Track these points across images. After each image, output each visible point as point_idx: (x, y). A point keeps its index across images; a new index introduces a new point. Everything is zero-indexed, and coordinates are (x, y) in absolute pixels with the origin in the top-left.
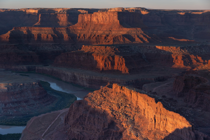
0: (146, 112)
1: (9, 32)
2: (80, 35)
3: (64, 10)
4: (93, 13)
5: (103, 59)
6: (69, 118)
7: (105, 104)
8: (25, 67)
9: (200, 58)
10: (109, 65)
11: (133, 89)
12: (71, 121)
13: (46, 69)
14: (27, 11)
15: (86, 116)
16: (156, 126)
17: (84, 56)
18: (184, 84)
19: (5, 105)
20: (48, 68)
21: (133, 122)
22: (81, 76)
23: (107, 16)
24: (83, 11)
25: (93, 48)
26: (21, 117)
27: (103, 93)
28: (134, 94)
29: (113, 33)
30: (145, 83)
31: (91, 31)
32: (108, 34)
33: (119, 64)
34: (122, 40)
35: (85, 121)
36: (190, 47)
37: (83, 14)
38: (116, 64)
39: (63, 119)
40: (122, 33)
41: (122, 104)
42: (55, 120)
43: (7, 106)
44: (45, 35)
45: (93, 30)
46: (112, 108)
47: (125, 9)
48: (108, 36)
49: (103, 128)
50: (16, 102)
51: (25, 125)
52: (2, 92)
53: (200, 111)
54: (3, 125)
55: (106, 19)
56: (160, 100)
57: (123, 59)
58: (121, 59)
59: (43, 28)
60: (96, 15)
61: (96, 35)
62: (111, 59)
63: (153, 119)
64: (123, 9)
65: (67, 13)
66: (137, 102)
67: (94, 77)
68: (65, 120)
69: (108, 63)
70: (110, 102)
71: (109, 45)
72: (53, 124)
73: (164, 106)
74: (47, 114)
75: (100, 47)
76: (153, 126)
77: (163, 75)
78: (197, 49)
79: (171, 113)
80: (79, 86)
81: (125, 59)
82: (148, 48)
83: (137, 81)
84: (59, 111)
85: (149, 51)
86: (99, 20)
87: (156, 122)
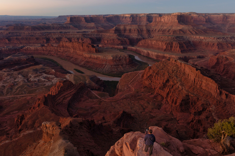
0: (189, 76)
1: (115, 27)
2: (153, 29)
3: (145, 14)
4: (162, 16)
5: (166, 44)
6: (144, 75)
7: (165, 69)
8: (122, 47)
9: (230, 45)
10: (169, 47)
12: (145, 77)
14: (125, 16)
15: (153, 75)
16: (195, 84)
17: (154, 42)
18: (216, 60)
19: (111, 66)
20: (134, 48)
21: (181, 81)
22: (152, 53)
23: (171, 18)
24: (156, 15)
25: (160, 37)
26: (119, 73)
27: (164, 63)
28: (183, 65)
29: (174, 28)
30: (190, 59)
31: (160, 27)
33: (175, 47)
34: (178, 33)
35: (152, 78)
36: (224, 38)
37: (156, 17)
38: (173, 47)
39: (141, 75)
40: (179, 28)
41: (175, 70)
42: (136, 76)
43: (112, 67)
44: (133, 29)
45: (162, 26)
46: (169, 72)
47: (183, 13)
48: (170, 30)
49: (163, 82)
50: (117, 65)
51: (121, 77)
52: (110, 59)
53: (225, 78)
54: (110, 76)
55: (170, 20)
56: (199, 69)
57: (178, 44)
58: (177, 44)
59: (132, 25)
60: (164, 17)
61: (163, 30)
62: (171, 44)
63: (193, 80)
64: (181, 13)
65: (147, 16)
66: (184, 69)
67: (159, 54)
68: (142, 76)
70: (168, 68)
71: (170, 36)
73: (201, 73)
74: (132, 72)
75: (164, 36)
76: (193, 84)
77: (203, 55)
78: (228, 39)
79: (205, 77)
80: (151, 58)
81: (180, 44)
82: (195, 38)
83: (185, 57)
84: (139, 71)
85: (195, 39)
86: (165, 21)
87: (195, 82)
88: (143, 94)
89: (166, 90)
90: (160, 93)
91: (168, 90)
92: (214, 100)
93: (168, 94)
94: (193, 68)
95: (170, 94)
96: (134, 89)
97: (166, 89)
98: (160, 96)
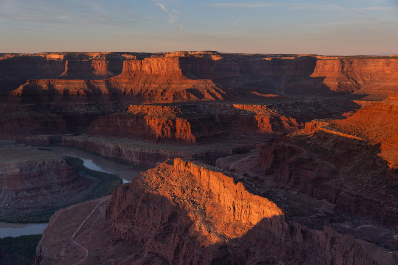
0: (221, 197)
1: (21, 87)
2: (125, 90)
3: (101, 55)
4: (143, 59)
5: (159, 125)
6: (111, 209)
7: (164, 187)
8: (46, 137)
9: (293, 121)
10: (167, 132)
11: (203, 166)
12: (115, 214)
13: (78, 140)
14: (48, 57)
15: (136, 206)
16: (236, 216)
17: (132, 121)
18: (273, 156)
19: (17, 193)
20: (79, 139)
21: (203, 212)
22: (129, 149)
23: (164, 63)
24: (130, 56)
25: (144, 109)
26: (41, 210)
27: (160, 172)
28: (204, 173)
29: (173, 86)
30: (219, 157)
31: (142, 84)
32: (165, 89)
33: (183, 131)
34: (185, 97)
35: (135, 212)
36: (280, 106)
37: (130, 60)
38: (178, 131)
39: (103, 211)
40: (185, 86)
41: (187, 186)
42: (91, 214)
43: (19, 195)
44: (74, 90)
45: (145, 83)
46: (174, 194)
47: (190, 53)
48: (165, 91)
49: (161, 222)
51: (47, 222)
52: (11, 174)
53: (296, 193)
54: (13, 223)
55: (163, 68)
56: (241, 180)
57: (188, 123)
58: (184, 123)
59: (71, 81)
60: (148, 62)
61: (149, 91)
62: (171, 123)
63: (231, 207)
64: (186, 53)
65: (107, 59)
66: (209, 183)
67: (147, 149)
68: (107, 213)
69: (167, 130)
70: (171, 185)
71: (167, 104)
72: (89, 219)
73: (247, 188)
74: (80, 204)
75: (154, 106)
76: (232, 217)
77: (243, 145)
78: (289, 107)
79: (256, 197)
80: (126, 163)
81: (191, 123)
82: (222, 107)
83: (207, 154)
84: (96, 200)
85: (224, 111)
86: (153, 69)
87: (236, 211)
88: (112, 260)
89: (172, 240)
90: (157, 251)
91: (177, 241)
92: (281, 248)
93: (177, 250)
94: (227, 177)
95: (184, 251)
96: (87, 251)
97: (172, 238)
98: (157, 258)
